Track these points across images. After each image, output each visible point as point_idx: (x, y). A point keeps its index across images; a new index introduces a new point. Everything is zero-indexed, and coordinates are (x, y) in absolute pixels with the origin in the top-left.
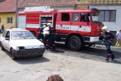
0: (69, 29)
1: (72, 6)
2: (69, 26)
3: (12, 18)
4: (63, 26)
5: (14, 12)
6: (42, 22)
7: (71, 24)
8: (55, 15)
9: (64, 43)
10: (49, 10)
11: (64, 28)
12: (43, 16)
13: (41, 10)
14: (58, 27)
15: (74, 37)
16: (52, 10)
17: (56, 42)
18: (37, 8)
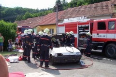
0: (105, 38)
1: (109, 15)
2: (105, 34)
3: (53, 30)
4: (99, 34)
5: (55, 24)
6: (80, 32)
7: (107, 32)
8: (92, 25)
9: (101, 51)
10: (86, 20)
11: (101, 36)
12: (80, 26)
13: (78, 21)
14: (95, 36)
15: (110, 44)
16: (89, 20)
17: (93, 50)
18: (74, 19)
